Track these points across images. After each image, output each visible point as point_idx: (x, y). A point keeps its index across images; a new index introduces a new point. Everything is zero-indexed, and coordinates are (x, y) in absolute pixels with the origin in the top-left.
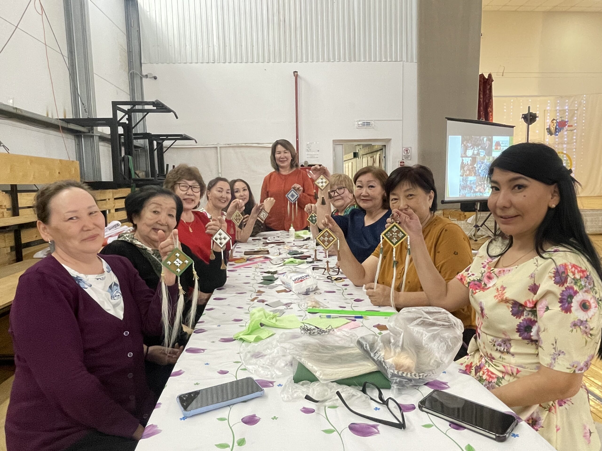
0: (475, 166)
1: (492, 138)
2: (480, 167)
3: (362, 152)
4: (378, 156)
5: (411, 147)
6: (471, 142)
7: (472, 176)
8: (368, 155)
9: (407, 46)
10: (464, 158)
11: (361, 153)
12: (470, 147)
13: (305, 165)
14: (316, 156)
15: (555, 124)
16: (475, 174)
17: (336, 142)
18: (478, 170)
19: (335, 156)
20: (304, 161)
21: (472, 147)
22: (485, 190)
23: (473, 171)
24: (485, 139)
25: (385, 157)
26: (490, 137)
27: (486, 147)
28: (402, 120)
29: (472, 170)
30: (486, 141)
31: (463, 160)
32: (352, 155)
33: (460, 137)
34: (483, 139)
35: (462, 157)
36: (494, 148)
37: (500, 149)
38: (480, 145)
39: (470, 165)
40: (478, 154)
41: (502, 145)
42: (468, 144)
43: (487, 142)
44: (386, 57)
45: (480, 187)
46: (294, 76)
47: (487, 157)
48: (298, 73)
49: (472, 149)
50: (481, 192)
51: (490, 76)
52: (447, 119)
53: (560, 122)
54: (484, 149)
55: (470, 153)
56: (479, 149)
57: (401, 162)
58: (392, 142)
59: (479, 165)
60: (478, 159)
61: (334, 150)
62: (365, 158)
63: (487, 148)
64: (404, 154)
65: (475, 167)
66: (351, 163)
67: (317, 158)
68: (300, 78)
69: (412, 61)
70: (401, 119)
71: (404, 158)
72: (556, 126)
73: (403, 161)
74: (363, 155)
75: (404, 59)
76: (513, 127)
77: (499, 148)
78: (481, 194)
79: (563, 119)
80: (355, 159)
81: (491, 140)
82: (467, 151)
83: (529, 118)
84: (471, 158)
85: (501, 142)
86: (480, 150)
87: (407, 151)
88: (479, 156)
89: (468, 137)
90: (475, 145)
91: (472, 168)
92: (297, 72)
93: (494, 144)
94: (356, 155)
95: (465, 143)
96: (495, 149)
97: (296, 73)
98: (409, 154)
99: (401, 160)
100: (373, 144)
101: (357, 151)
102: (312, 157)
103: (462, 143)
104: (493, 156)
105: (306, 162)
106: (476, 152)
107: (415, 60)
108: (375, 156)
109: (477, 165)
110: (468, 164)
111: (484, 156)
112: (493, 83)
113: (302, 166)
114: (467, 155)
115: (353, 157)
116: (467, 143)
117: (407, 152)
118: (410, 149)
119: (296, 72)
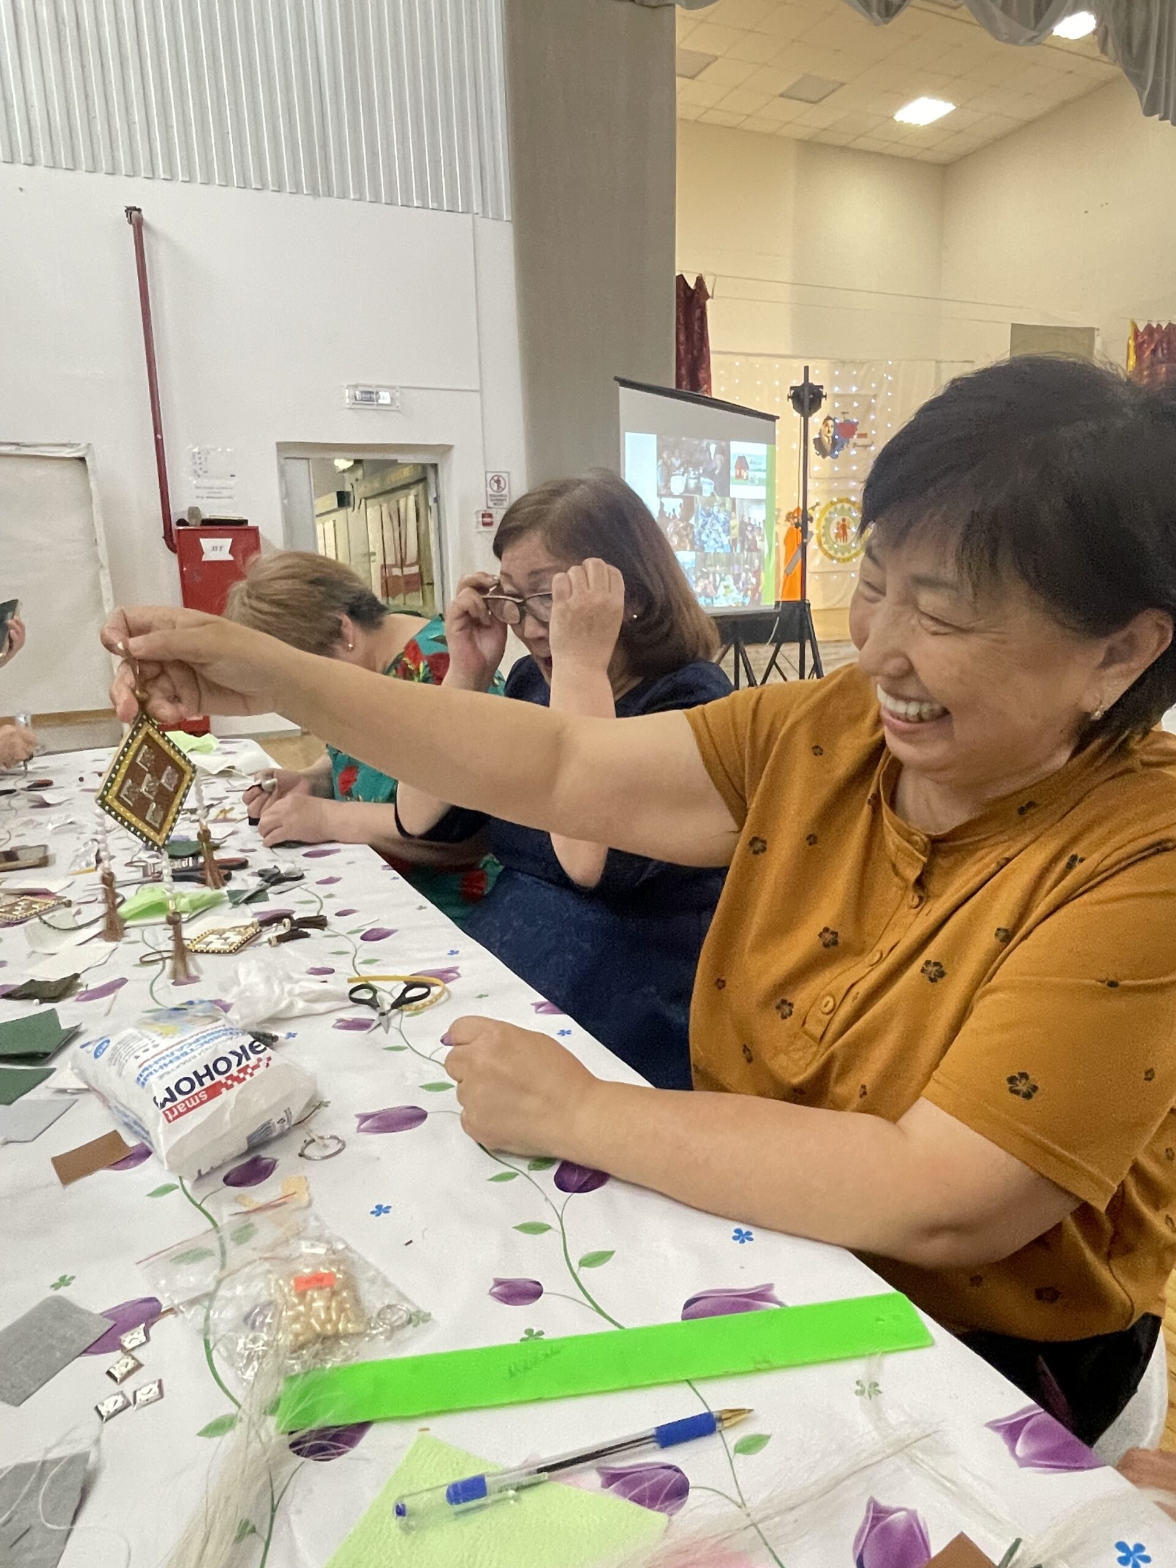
0: (692, 521)
1: (729, 447)
2: (703, 527)
3: (362, 489)
4: (412, 498)
5: (508, 473)
6: (680, 453)
7: (685, 549)
8: (381, 499)
9: (482, 168)
10: (664, 500)
11: (358, 493)
12: (679, 468)
13: (193, 521)
14: (225, 493)
15: (832, 430)
16: (693, 544)
17: (287, 450)
18: (700, 533)
19: (287, 494)
20: (186, 508)
21: (682, 470)
22: (716, 588)
23: (687, 535)
24: (713, 448)
25: (436, 500)
26: (723, 444)
27: (714, 470)
28: (480, 391)
29: (684, 533)
30: (716, 453)
31: (662, 505)
32: (332, 501)
33: (653, 438)
34: (708, 449)
35: (660, 496)
36: (733, 473)
37: (747, 477)
38: (701, 464)
39: (681, 520)
40: (699, 489)
41: (751, 466)
42: (673, 459)
43: (718, 456)
44: (423, 196)
45: (707, 582)
46: (130, 222)
47: (718, 498)
48: (143, 212)
49: (683, 475)
50: (707, 596)
51: (700, 281)
52: (618, 383)
53: (841, 424)
54: (710, 474)
55: (678, 484)
56: (700, 475)
57: (483, 516)
58: (455, 454)
59: (701, 521)
60: (699, 504)
61: (282, 473)
62: (373, 506)
63: (717, 472)
64: (490, 492)
65: (692, 527)
66: (332, 523)
67: (230, 497)
68: (149, 228)
69: (498, 218)
70: (477, 387)
71: (491, 504)
72: (835, 434)
73: (490, 511)
74: (366, 499)
75: (475, 208)
76: (773, 418)
77: (744, 474)
78: (709, 601)
79: (848, 417)
80: (342, 512)
81: (725, 452)
82: (673, 479)
83: (807, 397)
84: (681, 501)
85: (748, 460)
86: (702, 479)
87: (498, 482)
88: (701, 494)
89: (671, 439)
90: (690, 463)
91: (685, 528)
92: (139, 210)
93: (733, 462)
94: (343, 499)
95: (665, 455)
96: (739, 476)
97: (135, 213)
98: (505, 492)
99: (482, 508)
100: (401, 458)
101: (348, 488)
102: (213, 494)
103: (659, 456)
104: (732, 495)
105: (194, 512)
106: (692, 483)
107: (506, 216)
108: (402, 503)
109: (697, 520)
110: (675, 517)
111: (713, 494)
112: (708, 302)
113: (181, 522)
114: (672, 490)
115: (336, 506)
116: (669, 458)
117: (499, 487)
118: (505, 475)
119: (135, 209)
